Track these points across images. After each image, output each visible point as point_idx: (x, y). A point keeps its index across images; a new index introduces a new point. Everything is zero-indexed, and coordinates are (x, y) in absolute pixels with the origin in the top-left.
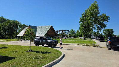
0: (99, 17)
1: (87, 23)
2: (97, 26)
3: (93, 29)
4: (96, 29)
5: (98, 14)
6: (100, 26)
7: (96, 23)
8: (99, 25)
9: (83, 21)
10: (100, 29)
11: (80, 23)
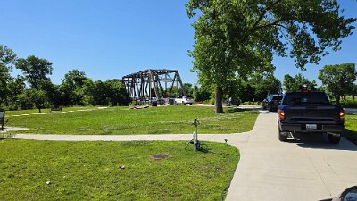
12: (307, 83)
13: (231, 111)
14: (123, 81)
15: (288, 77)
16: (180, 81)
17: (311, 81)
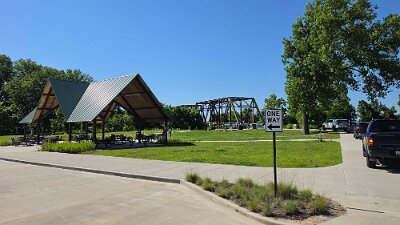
0: (371, 31)
1: (315, 61)
2: (364, 73)
3: (348, 86)
4: (362, 85)
5: (369, 19)
6: (377, 73)
7: (358, 62)
8: (372, 66)
9: (300, 54)
10: (379, 87)
11: (284, 62)
12: (385, 109)
13: (315, 133)
14: (196, 106)
15: (362, 103)
16: (256, 107)
17: (389, 107)
